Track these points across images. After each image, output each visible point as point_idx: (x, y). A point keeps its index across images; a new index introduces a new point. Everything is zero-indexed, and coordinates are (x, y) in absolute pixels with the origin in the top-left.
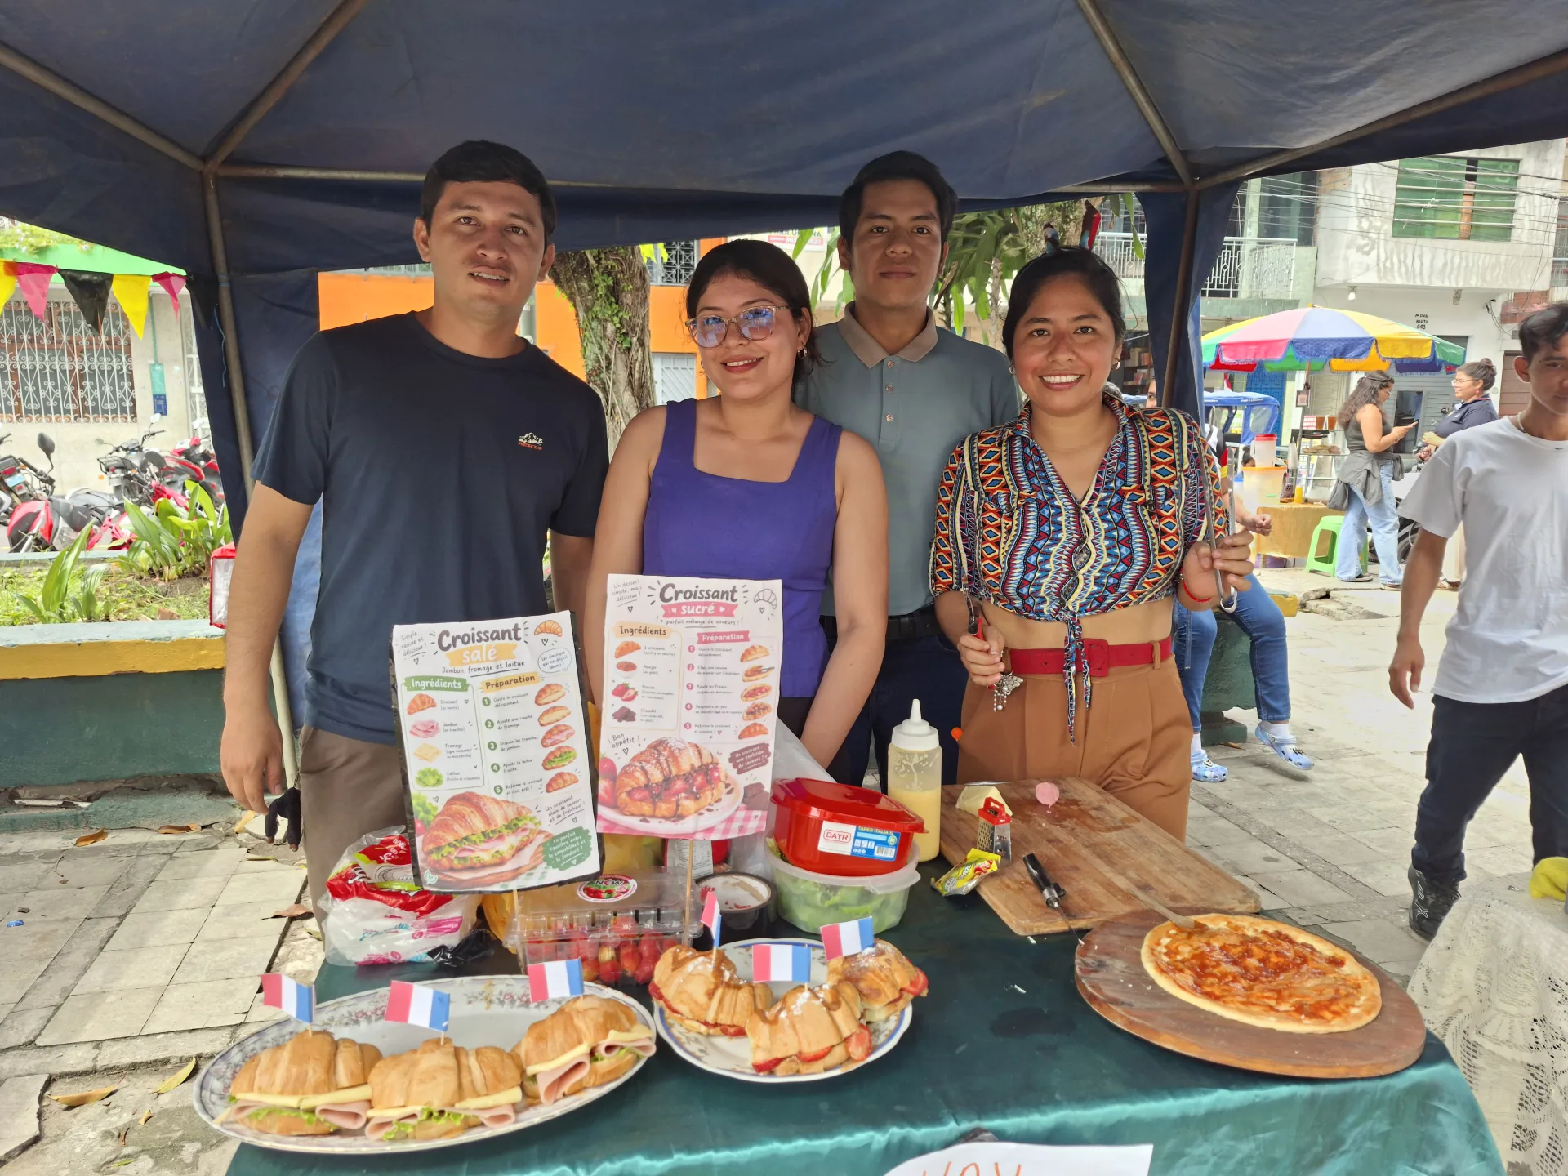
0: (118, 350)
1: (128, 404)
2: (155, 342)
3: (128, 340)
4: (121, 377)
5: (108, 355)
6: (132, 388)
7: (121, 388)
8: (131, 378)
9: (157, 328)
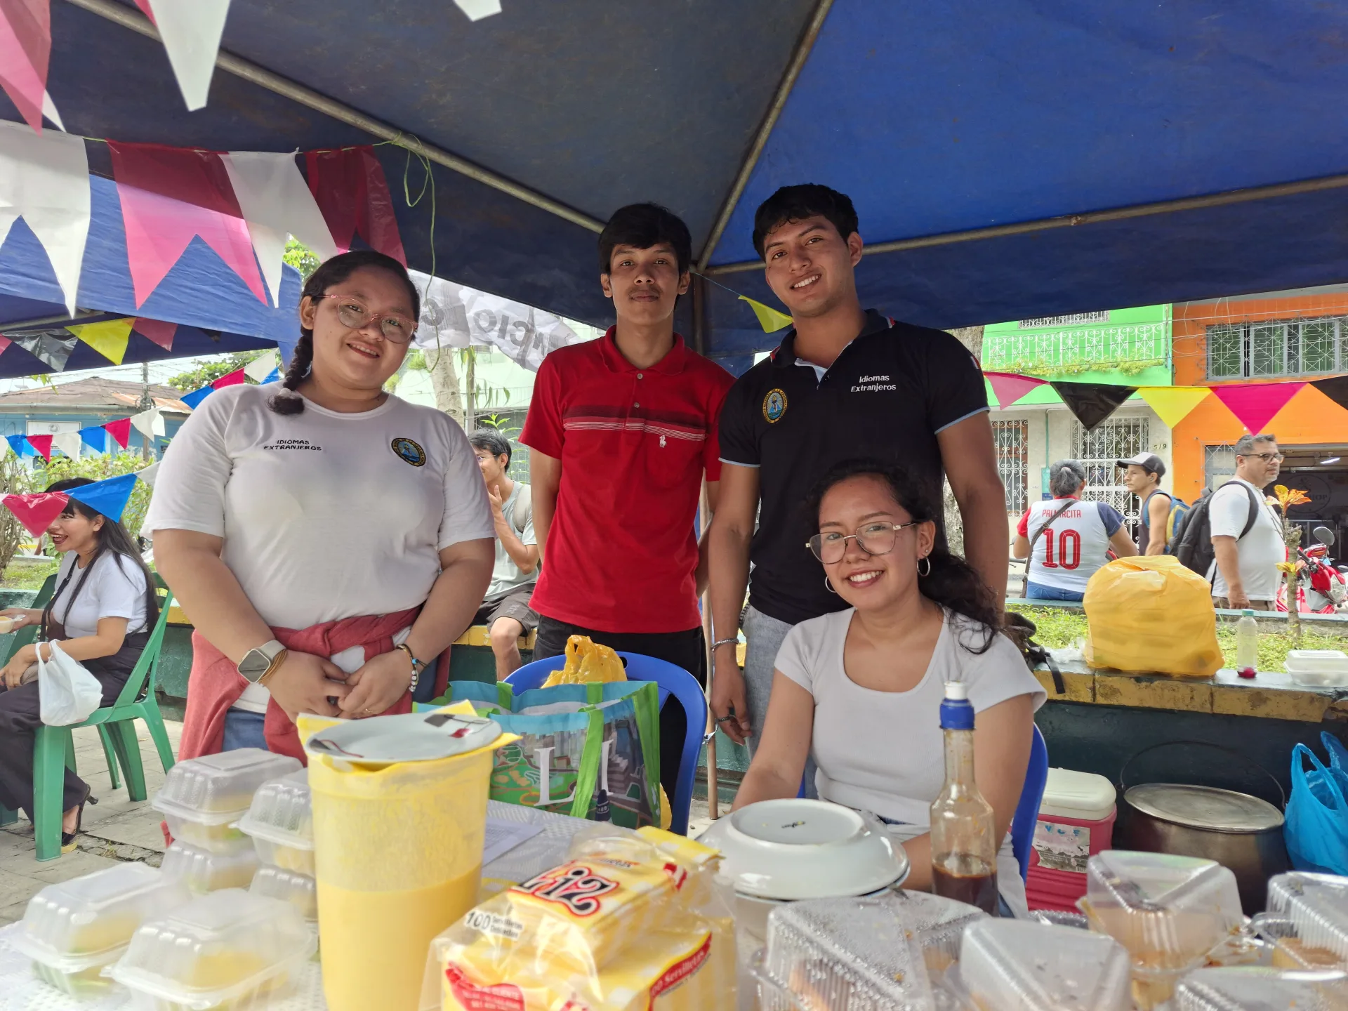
0: (1017, 458)
1: (1021, 501)
2: (1047, 451)
3: (1025, 449)
4: (1017, 479)
5: (1009, 462)
6: (1025, 488)
7: (1016, 488)
8: (1025, 480)
9: (1050, 439)
